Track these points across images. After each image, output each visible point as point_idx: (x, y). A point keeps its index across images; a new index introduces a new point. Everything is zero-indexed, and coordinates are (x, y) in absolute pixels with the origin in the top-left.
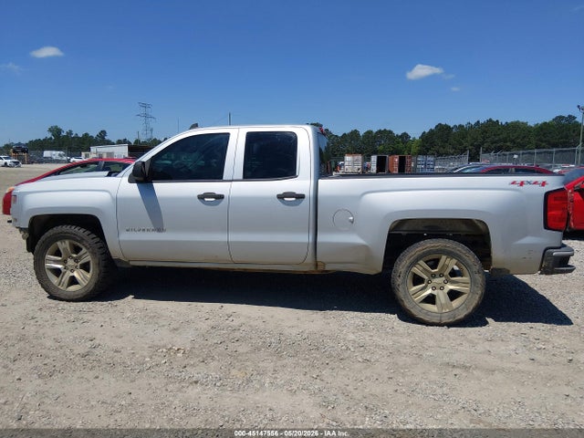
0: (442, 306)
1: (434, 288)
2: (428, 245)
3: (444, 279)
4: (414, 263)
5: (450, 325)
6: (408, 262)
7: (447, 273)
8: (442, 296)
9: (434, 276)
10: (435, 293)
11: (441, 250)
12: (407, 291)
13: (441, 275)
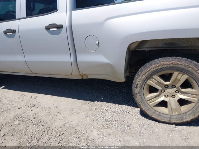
0: (172, 110)
1: (166, 96)
2: (162, 63)
3: (175, 89)
4: (150, 77)
5: (177, 124)
6: (144, 77)
7: (178, 85)
8: (173, 102)
9: (167, 87)
10: (167, 99)
11: (173, 67)
12: (143, 98)
13: (173, 86)
